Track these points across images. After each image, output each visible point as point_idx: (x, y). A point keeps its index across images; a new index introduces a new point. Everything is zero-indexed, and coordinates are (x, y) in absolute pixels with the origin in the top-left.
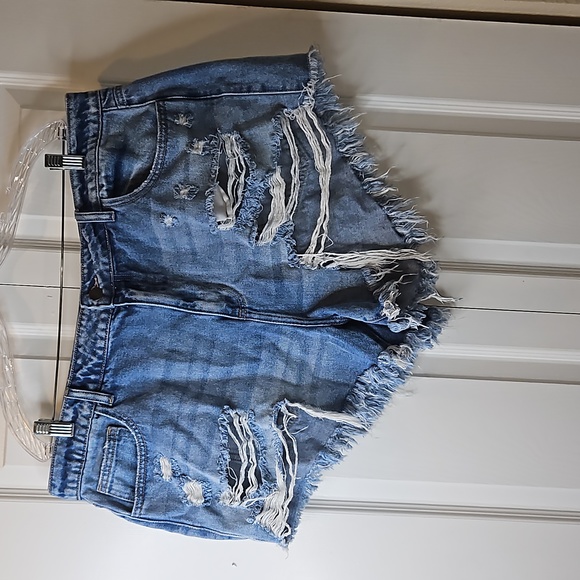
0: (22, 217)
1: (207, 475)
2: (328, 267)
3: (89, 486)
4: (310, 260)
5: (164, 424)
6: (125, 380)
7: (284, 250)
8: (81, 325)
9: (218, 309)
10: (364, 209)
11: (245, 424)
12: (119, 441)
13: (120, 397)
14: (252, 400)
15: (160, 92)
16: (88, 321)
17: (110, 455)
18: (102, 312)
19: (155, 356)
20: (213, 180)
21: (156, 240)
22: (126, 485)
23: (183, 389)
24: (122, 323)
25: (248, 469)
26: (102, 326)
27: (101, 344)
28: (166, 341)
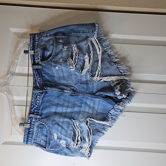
0: (17, 67)
1: (67, 138)
2: (101, 81)
3: (34, 141)
4: (96, 79)
5: (55, 124)
6: (44, 112)
7: (89, 76)
8: (33, 96)
9: (70, 92)
10: (111, 65)
11: (77, 124)
12: (43, 129)
13: (43, 116)
14: (80, 118)
15: (55, 33)
16: (35, 95)
17: (40, 133)
18: (38, 93)
19: (53, 105)
20: (69, 57)
21: (53, 73)
22: (44, 141)
23: (61, 115)
24: (44, 96)
25: (78, 137)
26: (38, 97)
27: (38, 102)
28: (56, 101)
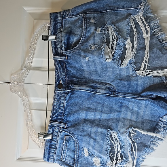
0: (34, 59)
1: (102, 155)
2: (148, 76)
3: (58, 158)
4: (141, 73)
5: (85, 135)
6: (71, 119)
7: (131, 69)
8: (55, 98)
9: (106, 92)
10: (162, 53)
11: (116, 136)
12: (69, 141)
13: (69, 125)
14: (119, 127)
15: (84, 11)
16: (58, 96)
17: (65, 147)
18: (62, 93)
19: (82, 109)
20: (104, 43)
21: (82, 66)
22: (71, 158)
23: (92, 122)
24: (70, 97)
25: (117, 153)
26: (62, 98)
27: (62, 105)
28: (86, 104)
